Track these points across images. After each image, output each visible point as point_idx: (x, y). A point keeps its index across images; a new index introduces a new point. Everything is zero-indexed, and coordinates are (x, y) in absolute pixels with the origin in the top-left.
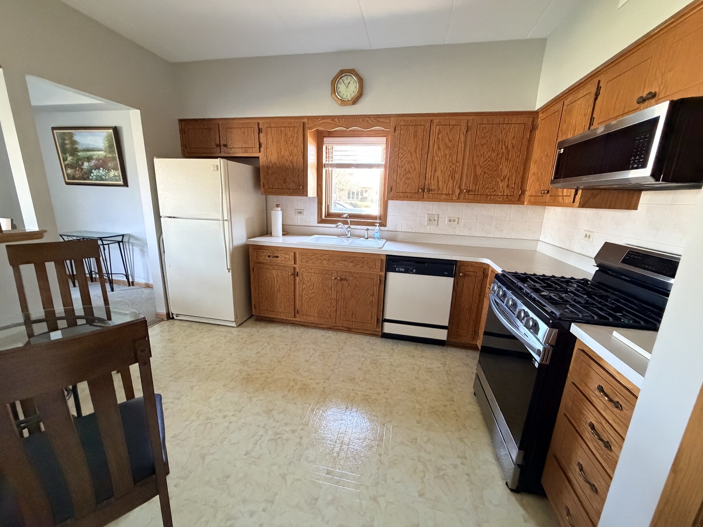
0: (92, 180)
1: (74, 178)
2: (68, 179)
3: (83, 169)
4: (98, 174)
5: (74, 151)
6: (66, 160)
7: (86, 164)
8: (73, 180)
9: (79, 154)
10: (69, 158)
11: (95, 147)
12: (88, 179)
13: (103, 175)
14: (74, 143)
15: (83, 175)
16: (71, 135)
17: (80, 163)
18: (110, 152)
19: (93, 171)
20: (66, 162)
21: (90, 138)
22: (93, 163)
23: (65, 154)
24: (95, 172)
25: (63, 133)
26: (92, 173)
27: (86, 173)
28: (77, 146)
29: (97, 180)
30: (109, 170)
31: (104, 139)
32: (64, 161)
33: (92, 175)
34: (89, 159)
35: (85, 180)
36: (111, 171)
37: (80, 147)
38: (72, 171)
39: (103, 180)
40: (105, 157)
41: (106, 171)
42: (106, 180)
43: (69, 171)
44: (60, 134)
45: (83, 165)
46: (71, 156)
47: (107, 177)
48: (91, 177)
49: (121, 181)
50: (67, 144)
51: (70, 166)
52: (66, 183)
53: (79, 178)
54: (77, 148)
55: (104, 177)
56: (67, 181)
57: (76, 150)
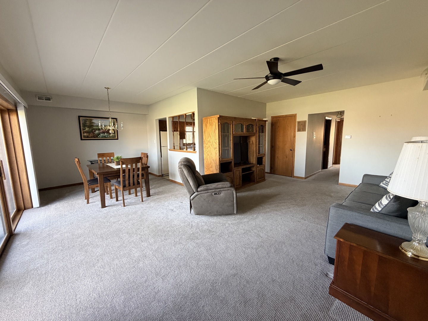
0: (99, 138)
1: (87, 137)
2: (84, 138)
4: (103, 135)
5: (91, 126)
6: (85, 129)
7: (97, 132)
9: (94, 127)
10: (87, 129)
12: (97, 137)
14: (91, 123)
15: (94, 136)
16: (91, 120)
17: (93, 131)
19: (101, 134)
20: (84, 131)
22: (101, 131)
23: (85, 127)
25: (86, 119)
27: (96, 135)
29: (102, 137)
32: (83, 130)
34: (99, 129)
35: (94, 138)
37: (95, 125)
38: (87, 134)
39: (106, 137)
41: (109, 134)
42: (107, 137)
43: (85, 134)
44: (84, 119)
45: (95, 132)
46: (88, 128)
47: (108, 136)
48: (99, 137)
49: (115, 137)
50: (87, 123)
51: (87, 132)
52: (81, 139)
53: (91, 137)
54: (93, 125)
55: (106, 136)
56: (83, 138)
57: (93, 126)
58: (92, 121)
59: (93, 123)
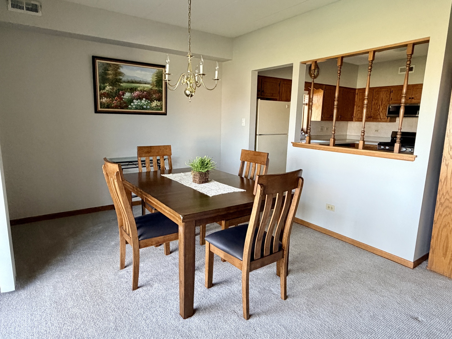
0: (130, 109)
1: (108, 107)
2: (101, 108)
3: (122, 98)
4: (139, 104)
5: (116, 82)
6: (104, 89)
7: (127, 95)
8: (106, 108)
9: (122, 84)
10: (108, 88)
11: (142, 80)
12: (126, 107)
13: (145, 105)
14: (117, 74)
15: (121, 104)
16: (118, 67)
17: (121, 93)
18: (156, 86)
19: (134, 101)
20: (102, 92)
21: (139, 72)
22: (136, 93)
23: (104, 84)
24: (136, 102)
25: (107, 64)
26: (132, 102)
27: (125, 103)
28: (121, 77)
29: (136, 109)
30: (152, 101)
31: (154, 75)
32: (100, 90)
33: (132, 104)
34: (132, 90)
35: (122, 108)
36: (154, 101)
37: (124, 79)
38: (108, 99)
39: (143, 109)
40: (151, 89)
41: (149, 101)
42: (146, 109)
43: (104, 100)
44: (103, 64)
45: (124, 95)
46: (111, 86)
47: (148, 107)
48: (130, 106)
49: (162, 110)
50: (109, 74)
51: (107, 95)
52: (96, 111)
53: (116, 107)
54: (121, 79)
55: (145, 107)
56: (99, 109)
57: (120, 81)
58: (119, 70)
59: (121, 74)
